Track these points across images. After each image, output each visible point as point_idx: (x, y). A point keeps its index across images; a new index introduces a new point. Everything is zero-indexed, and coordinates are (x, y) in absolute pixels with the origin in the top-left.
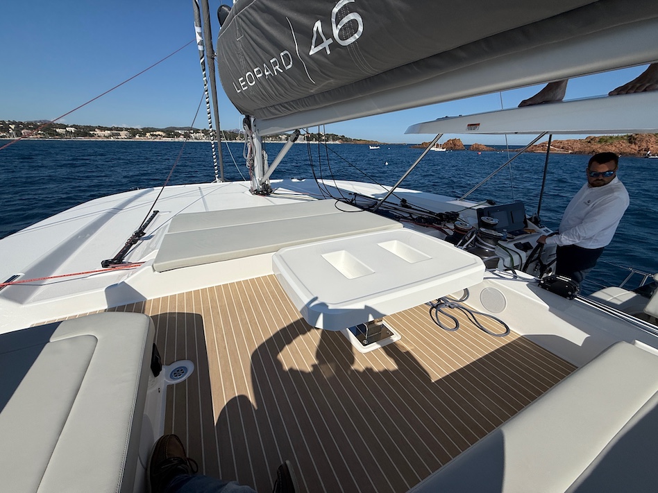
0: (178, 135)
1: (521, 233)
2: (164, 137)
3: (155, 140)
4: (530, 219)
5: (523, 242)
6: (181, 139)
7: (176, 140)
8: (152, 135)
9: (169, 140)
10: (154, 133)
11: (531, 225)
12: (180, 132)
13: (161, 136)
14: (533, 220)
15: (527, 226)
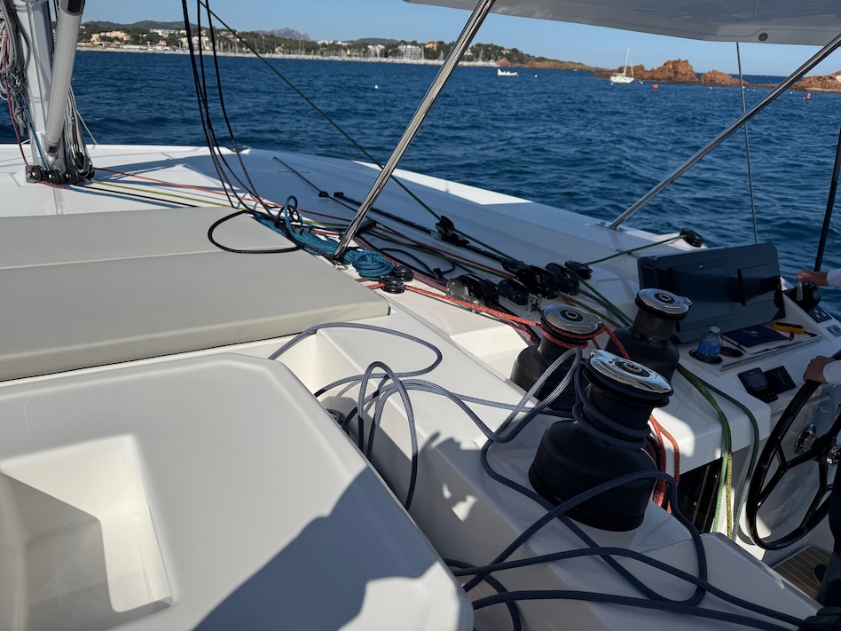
0: (154, 39)
1: (765, 335)
2: (126, 43)
3: (108, 49)
4: (792, 294)
5: (766, 365)
6: (160, 48)
7: (150, 50)
8: (104, 39)
9: (135, 48)
10: (108, 34)
11: (794, 312)
12: (160, 32)
13: (121, 40)
14: (800, 296)
15: (782, 314)
